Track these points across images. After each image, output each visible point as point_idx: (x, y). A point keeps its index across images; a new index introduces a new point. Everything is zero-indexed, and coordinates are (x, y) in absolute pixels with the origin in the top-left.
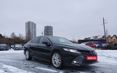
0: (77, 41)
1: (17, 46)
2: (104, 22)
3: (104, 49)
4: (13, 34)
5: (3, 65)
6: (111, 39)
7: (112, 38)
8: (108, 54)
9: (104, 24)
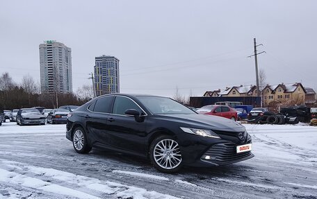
0: (186, 99)
1: (27, 113)
2: (255, 51)
3: (255, 122)
4: (6, 76)
5: (29, 167)
6: (271, 95)
7: (273, 92)
8: (269, 135)
9: (256, 55)
